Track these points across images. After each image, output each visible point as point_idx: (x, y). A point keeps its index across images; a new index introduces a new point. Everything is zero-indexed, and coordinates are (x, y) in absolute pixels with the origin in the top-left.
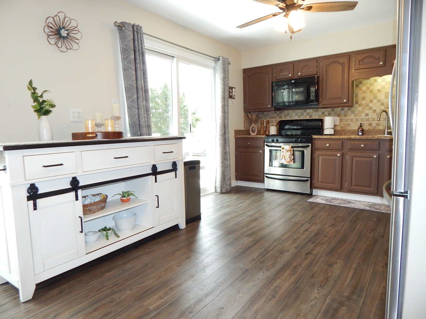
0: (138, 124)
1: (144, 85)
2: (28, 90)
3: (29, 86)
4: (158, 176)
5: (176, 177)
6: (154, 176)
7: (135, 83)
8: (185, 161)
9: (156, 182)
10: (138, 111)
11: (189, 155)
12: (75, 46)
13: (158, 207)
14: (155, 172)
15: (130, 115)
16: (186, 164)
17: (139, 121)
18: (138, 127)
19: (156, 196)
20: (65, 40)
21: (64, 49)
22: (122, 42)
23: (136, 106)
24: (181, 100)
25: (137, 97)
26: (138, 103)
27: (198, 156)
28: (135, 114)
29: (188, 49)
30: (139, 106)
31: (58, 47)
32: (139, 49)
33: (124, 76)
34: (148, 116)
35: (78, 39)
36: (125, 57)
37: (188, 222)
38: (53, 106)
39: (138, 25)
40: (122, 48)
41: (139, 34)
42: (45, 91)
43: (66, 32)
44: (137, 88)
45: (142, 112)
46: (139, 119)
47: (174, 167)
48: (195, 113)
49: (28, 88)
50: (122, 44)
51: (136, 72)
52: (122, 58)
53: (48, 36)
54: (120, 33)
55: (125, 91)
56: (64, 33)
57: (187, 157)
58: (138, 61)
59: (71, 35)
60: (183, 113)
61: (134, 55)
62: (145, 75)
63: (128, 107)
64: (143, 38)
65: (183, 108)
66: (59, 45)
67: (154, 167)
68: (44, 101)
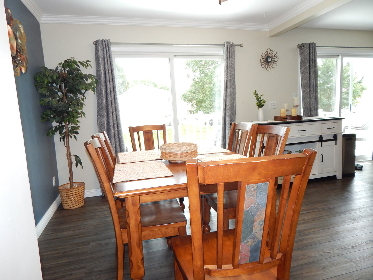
0: (309, 108)
1: (315, 81)
2: (254, 95)
3: (255, 93)
4: (323, 143)
5: (336, 144)
6: (321, 143)
7: (309, 81)
8: (343, 134)
9: (322, 146)
10: (310, 99)
11: (348, 128)
12: (274, 65)
13: (322, 162)
14: (321, 140)
15: (304, 102)
16: (344, 136)
17: (310, 106)
18: (309, 110)
19: (321, 155)
20: (269, 64)
21: (269, 69)
22: (301, 56)
23: (309, 97)
24: (345, 71)
25: (310, 91)
26: (310, 94)
27: (357, 129)
28: (308, 102)
29: (352, 47)
30: (311, 96)
31: (266, 68)
32: (313, 59)
33: (301, 78)
34: (317, 102)
35: (276, 61)
36: (302, 65)
37: (344, 175)
38: (265, 102)
39: (313, 43)
40: (301, 60)
41: (313, 49)
42: (262, 95)
43: (270, 59)
44: (310, 85)
45: (312, 100)
46: (310, 105)
47: (335, 138)
48: (361, 81)
49: (254, 94)
50: (301, 57)
51: (310, 74)
52: (300, 66)
53: (262, 63)
54: (300, 51)
55: (302, 87)
56: (269, 60)
57: (346, 130)
58: (312, 67)
59: (273, 60)
60: (347, 83)
61: (309, 64)
62: (316, 75)
63: (303, 97)
64: (316, 50)
65: (346, 78)
66: (266, 67)
67: (321, 137)
68: (261, 100)
